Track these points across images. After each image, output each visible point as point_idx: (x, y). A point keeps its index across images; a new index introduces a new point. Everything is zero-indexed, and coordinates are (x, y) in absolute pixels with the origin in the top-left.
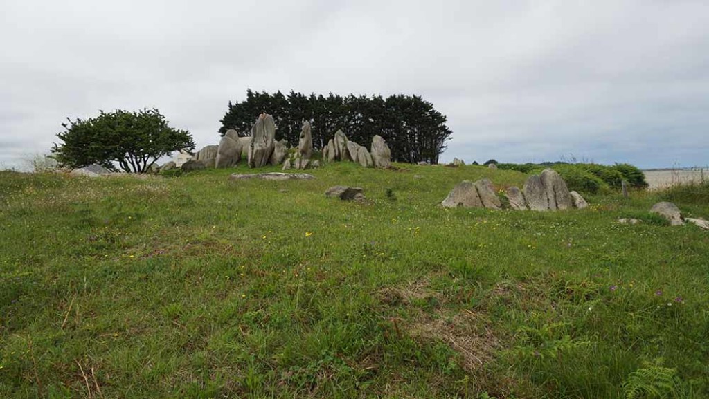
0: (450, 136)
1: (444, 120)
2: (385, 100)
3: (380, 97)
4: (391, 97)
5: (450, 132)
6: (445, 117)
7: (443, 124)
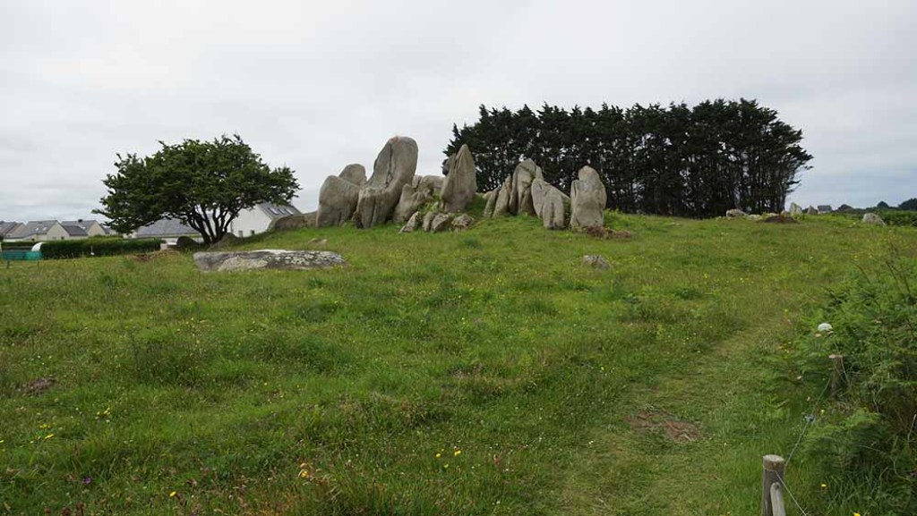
0: (808, 163)
1: (798, 136)
2: (691, 110)
3: (684, 105)
4: (702, 104)
5: (808, 158)
6: (800, 132)
7: (796, 144)
